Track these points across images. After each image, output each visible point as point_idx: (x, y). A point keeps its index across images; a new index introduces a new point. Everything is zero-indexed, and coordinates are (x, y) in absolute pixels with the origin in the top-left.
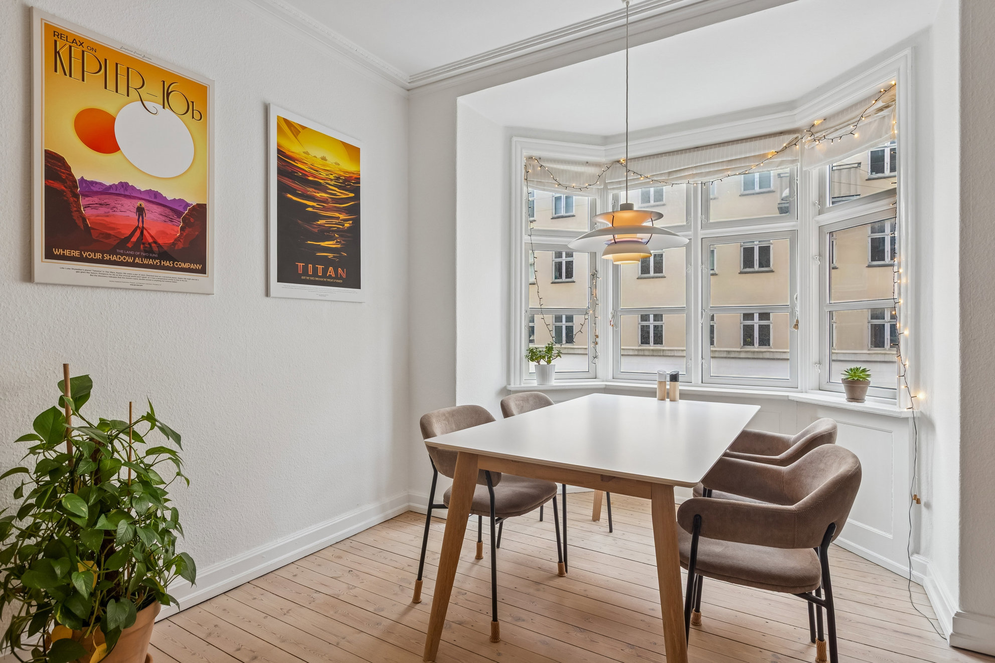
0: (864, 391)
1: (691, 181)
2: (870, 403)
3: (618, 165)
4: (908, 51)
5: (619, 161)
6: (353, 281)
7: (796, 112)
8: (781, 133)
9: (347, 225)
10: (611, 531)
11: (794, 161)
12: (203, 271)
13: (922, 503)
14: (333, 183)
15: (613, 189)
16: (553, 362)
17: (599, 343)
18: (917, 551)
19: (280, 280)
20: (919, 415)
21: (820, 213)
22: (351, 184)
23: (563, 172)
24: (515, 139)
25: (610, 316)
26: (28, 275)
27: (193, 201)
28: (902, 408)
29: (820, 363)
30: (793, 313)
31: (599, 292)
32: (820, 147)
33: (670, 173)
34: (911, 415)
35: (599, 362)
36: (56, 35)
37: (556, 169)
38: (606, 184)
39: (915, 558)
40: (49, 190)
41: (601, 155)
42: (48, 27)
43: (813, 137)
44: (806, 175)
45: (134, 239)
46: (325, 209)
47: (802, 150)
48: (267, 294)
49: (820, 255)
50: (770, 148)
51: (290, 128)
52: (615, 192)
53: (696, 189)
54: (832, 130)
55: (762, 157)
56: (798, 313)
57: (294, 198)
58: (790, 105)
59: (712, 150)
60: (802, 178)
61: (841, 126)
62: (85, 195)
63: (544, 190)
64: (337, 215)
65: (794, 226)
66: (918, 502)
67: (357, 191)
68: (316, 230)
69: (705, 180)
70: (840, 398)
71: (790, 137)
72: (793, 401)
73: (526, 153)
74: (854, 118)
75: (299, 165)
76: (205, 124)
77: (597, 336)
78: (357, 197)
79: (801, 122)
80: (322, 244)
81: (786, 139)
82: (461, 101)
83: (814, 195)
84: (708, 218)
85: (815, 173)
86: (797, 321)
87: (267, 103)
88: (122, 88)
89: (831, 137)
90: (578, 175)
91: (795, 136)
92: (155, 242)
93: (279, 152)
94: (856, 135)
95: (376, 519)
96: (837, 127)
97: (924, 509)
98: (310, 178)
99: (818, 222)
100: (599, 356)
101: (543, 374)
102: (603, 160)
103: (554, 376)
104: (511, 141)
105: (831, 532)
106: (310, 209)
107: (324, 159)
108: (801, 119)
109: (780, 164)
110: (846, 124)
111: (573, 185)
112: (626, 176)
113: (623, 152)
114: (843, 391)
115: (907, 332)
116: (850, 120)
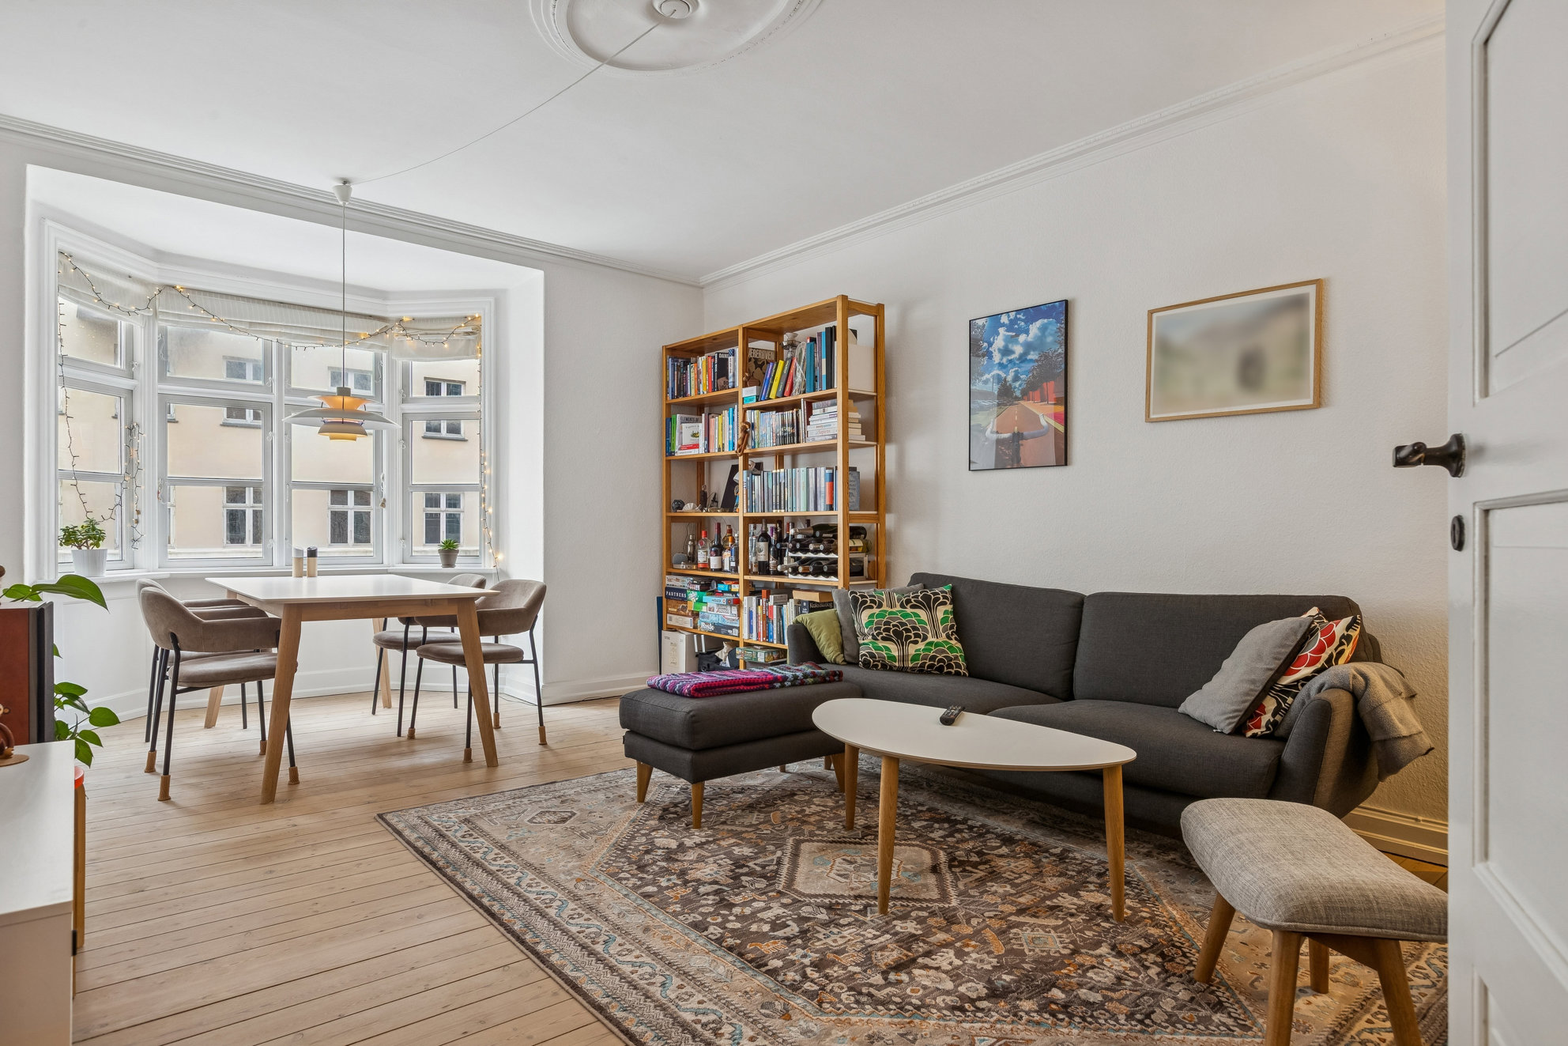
0: (455, 557)
1: (274, 339)
3: (174, 292)
4: (491, 300)
5: (174, 287)
7: (389, 303)
8: (374, 317)
11: (381, 348)
17: (141, 521)
21: (403, 401)
23: (103, 283)
24: (49, 223)
25: (157, 485)
28: (487, 568)
29: (404, 539)
30: (378, 494)
31: (142, 454)
32: (410, 343)
33: (251, 323)
34: (494, 572)
35: (141, 548)
43: (404, 332)
44: (391, 363)
47: (392, 339)
50: (363, 328)
54: (423, 332)
56: (385, 493)
58: (382, 294)
61: (431, 332)
65: (379, 408)
71: (383, 324)
73: (58, 245)
74: (445, 329)
77: (139, 513)
79: (391, 313)
81: (380, 325)
82: (31, 170)
85: (401, 363)
86: (385, 500)
89: (418, 338)
90: (121, 293)
91: (387, 324)
94: (446, 346)
96: (428, 332)
99: (402, 409)
100: (142, 539)
102: (155, 279)
104: (41, 224)
108: (392, 311)
109: (371, 347)
110: (436, 332)
111: (117, 304)
112: (190, 311)
113: (183, 278)
114: (439, 559)
115: (490, 510)
116: (439, 330)
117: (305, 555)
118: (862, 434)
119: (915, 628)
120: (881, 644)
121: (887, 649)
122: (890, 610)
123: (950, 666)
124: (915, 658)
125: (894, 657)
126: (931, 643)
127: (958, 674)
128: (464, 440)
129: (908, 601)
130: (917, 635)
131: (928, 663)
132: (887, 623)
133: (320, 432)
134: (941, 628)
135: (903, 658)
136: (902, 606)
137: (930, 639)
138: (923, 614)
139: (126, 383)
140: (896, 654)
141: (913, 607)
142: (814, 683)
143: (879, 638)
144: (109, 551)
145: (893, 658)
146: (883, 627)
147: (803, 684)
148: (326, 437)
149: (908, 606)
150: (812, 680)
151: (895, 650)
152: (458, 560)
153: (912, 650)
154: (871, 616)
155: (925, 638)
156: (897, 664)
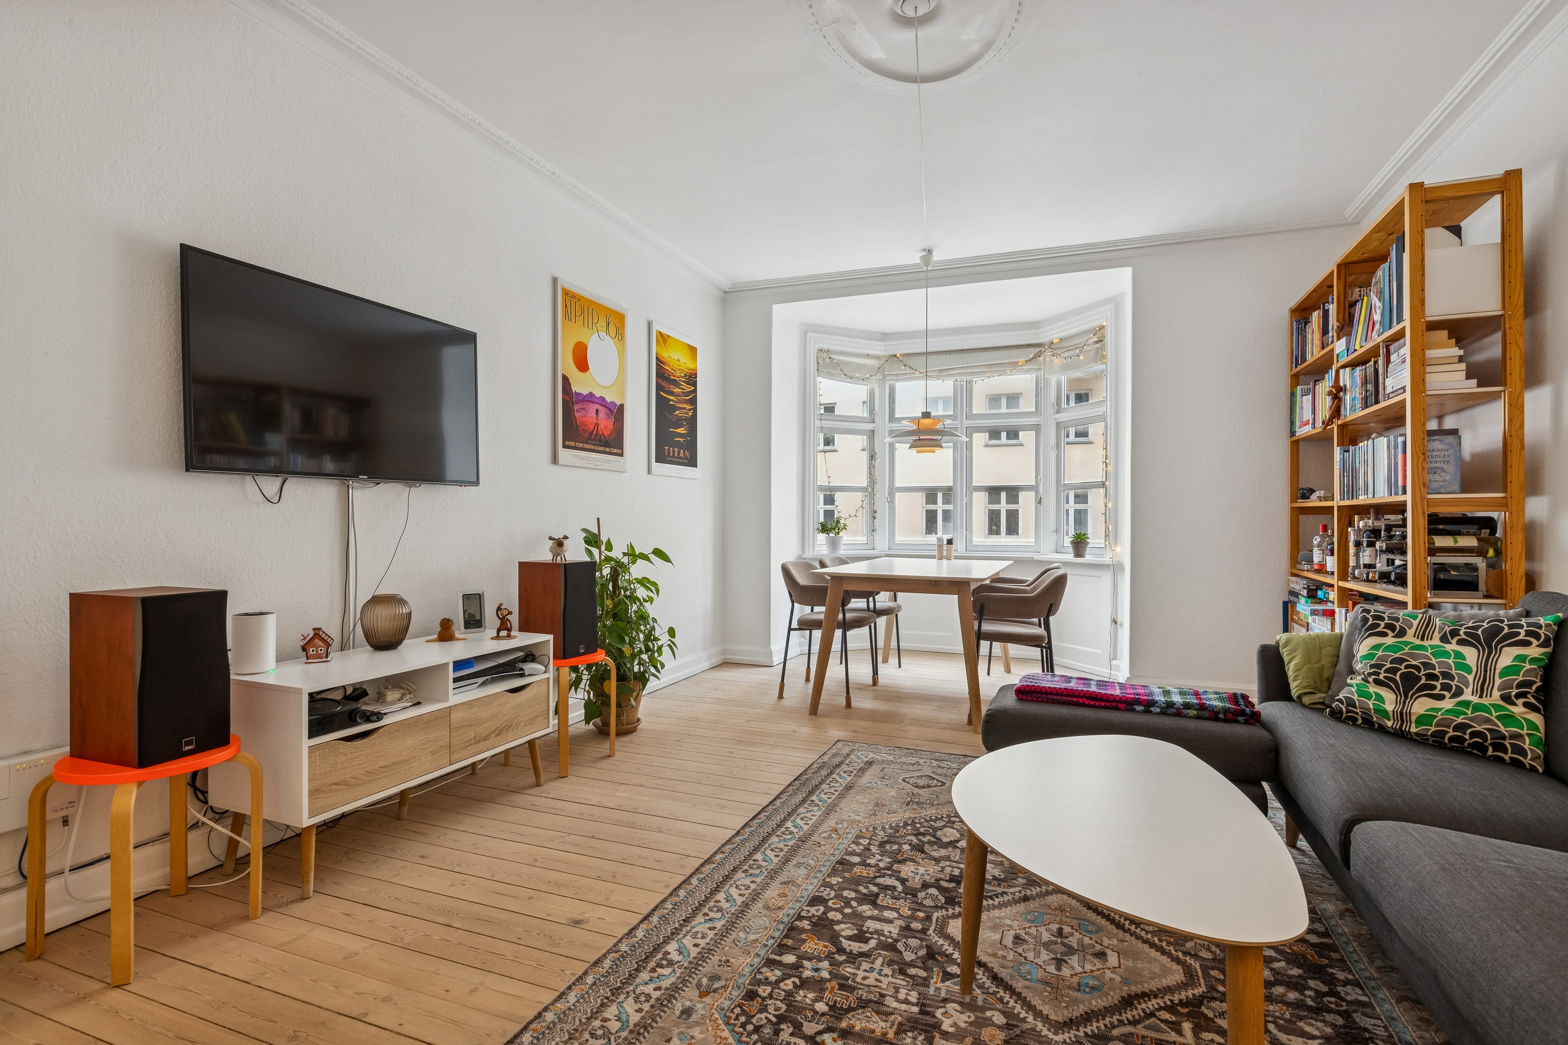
0: (1084, 549)
1: (959, 379)
2: (1088, 558)
3: (895, 359)
4: (1111, 306)
5: (895, 356)
6: (692, 462)
7: (1041, 330)
8: (1029, 346)
9: (690, 414)
10: (900, 666)
11: (1038, 370)
12: (621, 455)
13: (1118, 624)
14: (683, 379)
15: (891, 380)
16: (841, 534)
17: (877, 518)
18: (1115, 658)
19: (657, 461)
20: (1117, 563)
21: (1058, 412)
22: (692, 378)
23: (848, 363)
24: (809, 334)
25: (887, 493)
26: (555, 460)
27: (618, 403)
28: (1107, 559)
29: (1057, 532)
30: (1037, 493)
31: (877, 472)
32: (1057, 361)
33: (940, 371)
34: (1111, 563)
35: (877, 536)
36: (566, 293)
37: (843, 361)
38: (884, 376)
39: (1114, 662)
40: (564, 400)
41: (880, 349)
42: (563, 288)
43: (1052, 353)
44: (1047, 381)
45: (595, 432)
46: (679, 402)
47: (1045, 361)
48: (649, 472)
49: (1057, 446)
50: (1021, 357)
51: (663, 338)
52: (891, 382)
53: (962, 386)
54: (1066, 349)
55: (1015, 364)
56: (1041, 492)
57: (664, 395)
58: (1035, 325)
59: (976, 354)
60: (1044, 383)
61: (1071, 348)
62: (577, 404)
63: (832, 379)
64: (685, 406)
65: (1038, 421)
66: (1116, 623)
67: (695, 384)
68: (674, 420)
69: (969, 378)
70: (1070, 557)
71: (1037, 350)
72: (1037, 561)
73: (818, 346)
74: (1080, 344)
75: (666, 368)
76: (624, 343)
77: (875, 512)
78: (695, 391)
79: (1043, 339)
80: (678, 430)
81: (1034, 351)
82: (776, 307)
83: (1053, 398)
84: (971, 410)
85: (1054, 379)
86: (1041, 498)
87: (651, 320)
88: (590, 327)
89: (1063, 355)
90: (860, 367)
91: (1040, 349)
92: (603, 434)
93: (657, 359)
94: (1081, 358)
95: (706, 665)
96: (1069, 349)
97: (1119, 627)
98: (672, 377)
99: (1056, 419)
100: (877, 530)
101: (834, 544)
102: (882, 353)
103: (842, 547)
104: (805, 336)
105: (1051, 609)
106: (671, 403)
107: (678, 360)
108: (1043, 337)
109: (1029, 371)
110: (1074, 347)
111: (857, 375)
112: (902, 370)
113: (900, 348)
114: (1071, 550)
115: (1110, 505)
116: (1077, 345)
117: (945, 542)
118: (1468, 377)
119: (1447, 675)
120: (1373, 689)
121: (1380, 698)
122: (1418, 642)
123: (1499, 747)
124: (1423, 720)
125: (1386, 711)
126: (1466, 704)
127: (1517, 764)
128: (1091, 443)
129: (1454, 633)
130: (1446, 687)
131: (1451, 733)
132: (1400, 661)
133: (910, 448)
134: (1498, 682)
135: (1402, 716)
136: (1444, 639)
137: (1467, 695)
138: (1471, 655)
139: (869, 427)
140: (1389, 707)
141: (1461, 642)
142: (1198, 717)
143: (1371, 680)
144: (844, 538)
145: (1384, 713)
146: (1389, 665)
147: (1178, 714)
148: (914, 451)
149: (1454, 641)
150: (1195, 712)
151: (1390, 700)
152: (1088, 551)
153: (1420, 706)
154: (1377, 647)
155: (1459, 692)
156: (1389, 724)
